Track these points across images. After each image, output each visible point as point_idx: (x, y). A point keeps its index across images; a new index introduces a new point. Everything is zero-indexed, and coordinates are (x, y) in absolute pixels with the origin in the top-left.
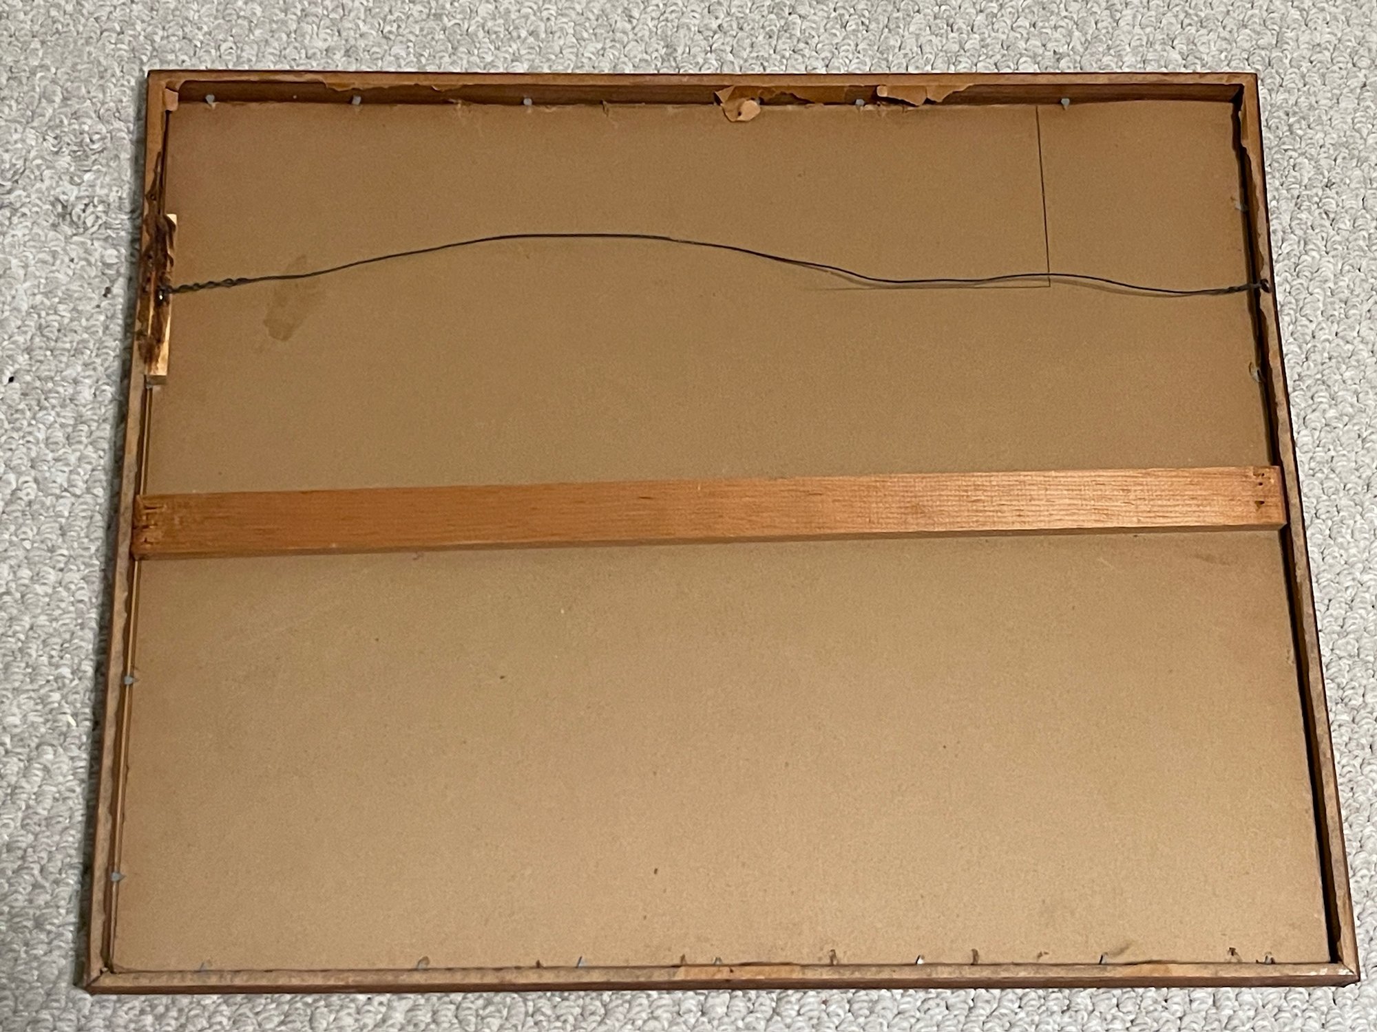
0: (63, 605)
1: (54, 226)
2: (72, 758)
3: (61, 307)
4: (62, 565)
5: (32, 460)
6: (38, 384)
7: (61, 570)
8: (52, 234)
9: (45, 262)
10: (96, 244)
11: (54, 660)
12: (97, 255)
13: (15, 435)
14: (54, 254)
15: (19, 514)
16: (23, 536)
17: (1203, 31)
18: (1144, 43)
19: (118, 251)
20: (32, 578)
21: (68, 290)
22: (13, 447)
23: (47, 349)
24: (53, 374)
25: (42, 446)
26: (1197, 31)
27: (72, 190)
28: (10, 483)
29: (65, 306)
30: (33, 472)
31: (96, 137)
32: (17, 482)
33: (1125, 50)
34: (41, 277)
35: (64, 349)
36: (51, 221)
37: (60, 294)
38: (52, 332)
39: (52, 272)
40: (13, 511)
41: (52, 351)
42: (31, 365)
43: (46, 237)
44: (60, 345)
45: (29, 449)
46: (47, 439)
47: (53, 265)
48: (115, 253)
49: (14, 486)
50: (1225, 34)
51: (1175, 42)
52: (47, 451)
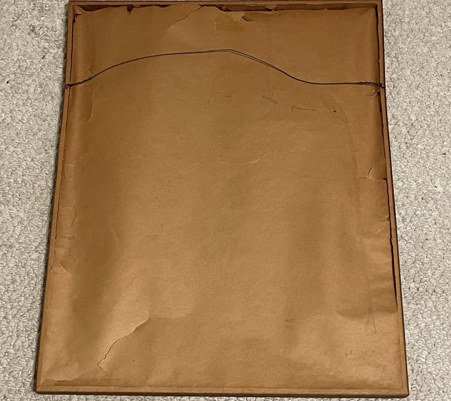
0: (14, 159)
1: (29, 34)
2: (10, 209)
3: (28, 60)
4: (16, 145)
5: (11, 110)
6: (16, 85)
7: (15, 147)
8: (28, 36)
9: (24, 45)
10: (42, 41)
11: (9, 176)
12: (42, 44)
13: (6, 101)
14: (28, 43)
15: (4, 127)
16: (4, 135)
17: (435, 5)
18: (413, 8)
19: (49, 44)
20: (5, 149)
21: (31, 55)
22: (5, 105)
23: (21, 74)
24: (21, 82)
25: (15, 105)
26: (433, 5)
27: (37, 22)
28: (2, 117)
29: (29, 60)
30: (11, 114)
31: (47, 5)
32: (5, 116)
33: (406, 9)
34: (22, 50)
35: (26, 74)
36: (28, 32)
37: (28, 56)
38: (23, 68)
39: (26, 48)
40: (2, 126)
41: (22, 75)
42: (15, 79)
43: (26, 37)
44: (25, 73)
45: (10, 106)
46: (17, 103)
47: (27, 46)
48: (48, 44)
49: (4, 118)
50: (443, 7)
51: (425, 8)
52: (16, 107)
